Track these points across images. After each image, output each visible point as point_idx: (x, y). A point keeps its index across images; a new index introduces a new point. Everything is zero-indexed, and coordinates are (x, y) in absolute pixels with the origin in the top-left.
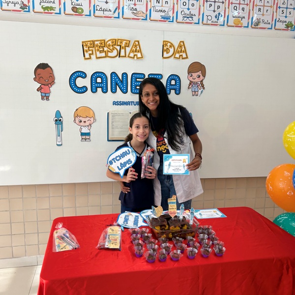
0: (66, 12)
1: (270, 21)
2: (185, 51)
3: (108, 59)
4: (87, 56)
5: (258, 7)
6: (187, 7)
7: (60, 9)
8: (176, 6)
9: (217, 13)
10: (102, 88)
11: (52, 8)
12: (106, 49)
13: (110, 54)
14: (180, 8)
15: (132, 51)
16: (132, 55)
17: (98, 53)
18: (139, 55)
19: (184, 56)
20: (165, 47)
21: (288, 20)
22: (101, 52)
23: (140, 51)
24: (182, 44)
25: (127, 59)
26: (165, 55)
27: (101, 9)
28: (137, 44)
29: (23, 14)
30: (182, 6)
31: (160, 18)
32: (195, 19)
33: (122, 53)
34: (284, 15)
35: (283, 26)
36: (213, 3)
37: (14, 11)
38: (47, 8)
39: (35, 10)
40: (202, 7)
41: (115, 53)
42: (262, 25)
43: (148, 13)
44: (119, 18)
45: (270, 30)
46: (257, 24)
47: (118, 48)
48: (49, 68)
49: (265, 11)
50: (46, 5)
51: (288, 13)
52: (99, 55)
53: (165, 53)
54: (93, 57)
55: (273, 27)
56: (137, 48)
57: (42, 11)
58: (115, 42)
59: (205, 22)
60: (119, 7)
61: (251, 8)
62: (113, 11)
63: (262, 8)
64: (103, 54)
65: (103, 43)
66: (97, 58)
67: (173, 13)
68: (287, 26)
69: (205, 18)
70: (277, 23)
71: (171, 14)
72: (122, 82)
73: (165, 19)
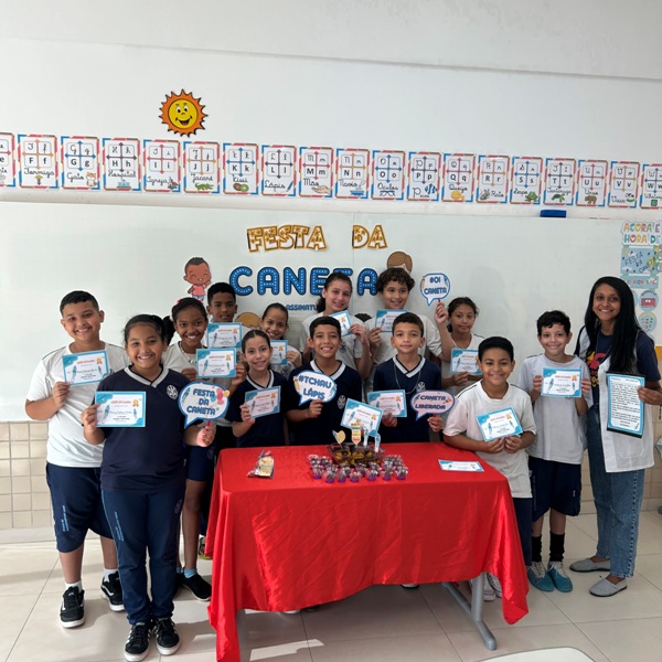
0: (227, 191)
1: (503, 193)
2: (383, 238)
3: (280, 251)
4: (253, 247)
5: (485, 175)
6: (386, 178)
7: (219, 187)
8: (371, 177)
9: (427, 184)
10: (272, 288)
11: (208, 186)
12: (277, 238)
13: (283, 245)
14: (376, 179)
15: (312, 240)
16: (312, 245)
17: (267, 243)
18: (321, 245)
19: (382, 244)
20: (356, 233)
21: (528, 190)
22: (271, 242)
23: (323, 240)
24: (379, 230)
25: (306, 250)
26: (356, 244)
27: (271, 186)
28: (319, 230)
29: (172, 196)
30: (380, 178)
31: (349, 194)
32: (398, 194)
33: (299, 243)
34: (524, 183)
35: (523, 198)
36: (421, 172)
37: (160, 191)
38: (202, 186)
39: (187, 189)
40: (406, 178)
41: (289, 243)
42: (491, 198)
43: (334, 188)
44: (294, 195)
45: (503, 205)
46: (485, 197)
47: (294, 236)
48: (203, 264)
49: (496, 179)
50: (201, 182)
51: (529, 181)
52: (268, 245)
53: (356, 241)
54: (261, 248)
55: (508, 200)
56: (318, 235)
57: (196, 190)
58: (289, 229)
59: (411, 197)
60: (295, 182)
61: (476, 177)
62: (287, 187)
63: (491, 176)
64: (275, 245)
65: (275, 231)
66: (267, 250)
67: (368, 186)
68: (529, 198)
69: (411, 191)
70: (514, 195)
71: (364, 188)
72: (298, 279)
73: (357, 194)
